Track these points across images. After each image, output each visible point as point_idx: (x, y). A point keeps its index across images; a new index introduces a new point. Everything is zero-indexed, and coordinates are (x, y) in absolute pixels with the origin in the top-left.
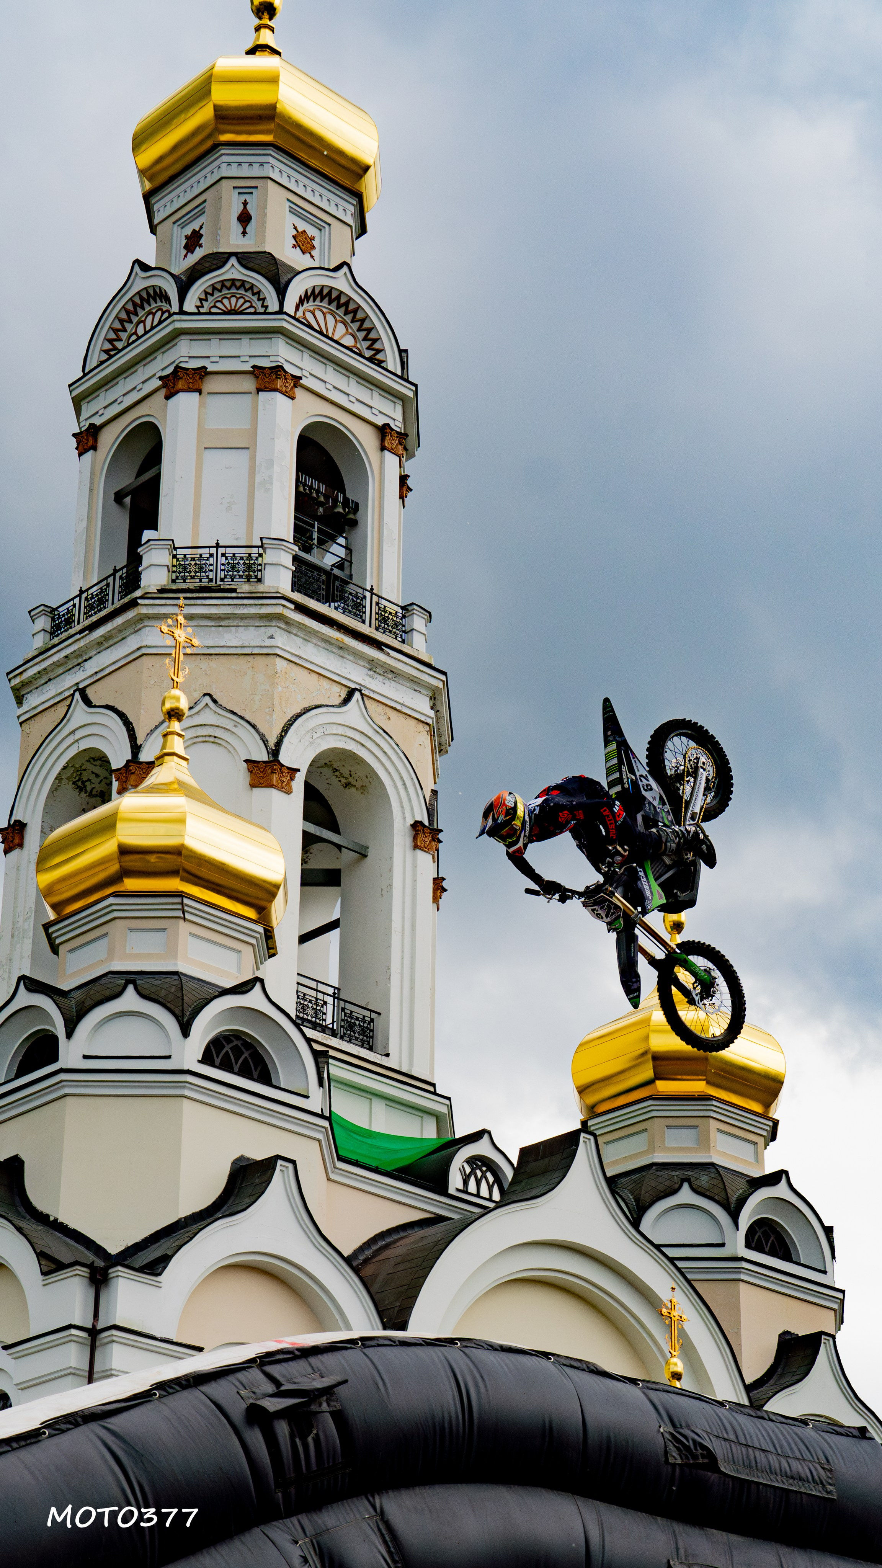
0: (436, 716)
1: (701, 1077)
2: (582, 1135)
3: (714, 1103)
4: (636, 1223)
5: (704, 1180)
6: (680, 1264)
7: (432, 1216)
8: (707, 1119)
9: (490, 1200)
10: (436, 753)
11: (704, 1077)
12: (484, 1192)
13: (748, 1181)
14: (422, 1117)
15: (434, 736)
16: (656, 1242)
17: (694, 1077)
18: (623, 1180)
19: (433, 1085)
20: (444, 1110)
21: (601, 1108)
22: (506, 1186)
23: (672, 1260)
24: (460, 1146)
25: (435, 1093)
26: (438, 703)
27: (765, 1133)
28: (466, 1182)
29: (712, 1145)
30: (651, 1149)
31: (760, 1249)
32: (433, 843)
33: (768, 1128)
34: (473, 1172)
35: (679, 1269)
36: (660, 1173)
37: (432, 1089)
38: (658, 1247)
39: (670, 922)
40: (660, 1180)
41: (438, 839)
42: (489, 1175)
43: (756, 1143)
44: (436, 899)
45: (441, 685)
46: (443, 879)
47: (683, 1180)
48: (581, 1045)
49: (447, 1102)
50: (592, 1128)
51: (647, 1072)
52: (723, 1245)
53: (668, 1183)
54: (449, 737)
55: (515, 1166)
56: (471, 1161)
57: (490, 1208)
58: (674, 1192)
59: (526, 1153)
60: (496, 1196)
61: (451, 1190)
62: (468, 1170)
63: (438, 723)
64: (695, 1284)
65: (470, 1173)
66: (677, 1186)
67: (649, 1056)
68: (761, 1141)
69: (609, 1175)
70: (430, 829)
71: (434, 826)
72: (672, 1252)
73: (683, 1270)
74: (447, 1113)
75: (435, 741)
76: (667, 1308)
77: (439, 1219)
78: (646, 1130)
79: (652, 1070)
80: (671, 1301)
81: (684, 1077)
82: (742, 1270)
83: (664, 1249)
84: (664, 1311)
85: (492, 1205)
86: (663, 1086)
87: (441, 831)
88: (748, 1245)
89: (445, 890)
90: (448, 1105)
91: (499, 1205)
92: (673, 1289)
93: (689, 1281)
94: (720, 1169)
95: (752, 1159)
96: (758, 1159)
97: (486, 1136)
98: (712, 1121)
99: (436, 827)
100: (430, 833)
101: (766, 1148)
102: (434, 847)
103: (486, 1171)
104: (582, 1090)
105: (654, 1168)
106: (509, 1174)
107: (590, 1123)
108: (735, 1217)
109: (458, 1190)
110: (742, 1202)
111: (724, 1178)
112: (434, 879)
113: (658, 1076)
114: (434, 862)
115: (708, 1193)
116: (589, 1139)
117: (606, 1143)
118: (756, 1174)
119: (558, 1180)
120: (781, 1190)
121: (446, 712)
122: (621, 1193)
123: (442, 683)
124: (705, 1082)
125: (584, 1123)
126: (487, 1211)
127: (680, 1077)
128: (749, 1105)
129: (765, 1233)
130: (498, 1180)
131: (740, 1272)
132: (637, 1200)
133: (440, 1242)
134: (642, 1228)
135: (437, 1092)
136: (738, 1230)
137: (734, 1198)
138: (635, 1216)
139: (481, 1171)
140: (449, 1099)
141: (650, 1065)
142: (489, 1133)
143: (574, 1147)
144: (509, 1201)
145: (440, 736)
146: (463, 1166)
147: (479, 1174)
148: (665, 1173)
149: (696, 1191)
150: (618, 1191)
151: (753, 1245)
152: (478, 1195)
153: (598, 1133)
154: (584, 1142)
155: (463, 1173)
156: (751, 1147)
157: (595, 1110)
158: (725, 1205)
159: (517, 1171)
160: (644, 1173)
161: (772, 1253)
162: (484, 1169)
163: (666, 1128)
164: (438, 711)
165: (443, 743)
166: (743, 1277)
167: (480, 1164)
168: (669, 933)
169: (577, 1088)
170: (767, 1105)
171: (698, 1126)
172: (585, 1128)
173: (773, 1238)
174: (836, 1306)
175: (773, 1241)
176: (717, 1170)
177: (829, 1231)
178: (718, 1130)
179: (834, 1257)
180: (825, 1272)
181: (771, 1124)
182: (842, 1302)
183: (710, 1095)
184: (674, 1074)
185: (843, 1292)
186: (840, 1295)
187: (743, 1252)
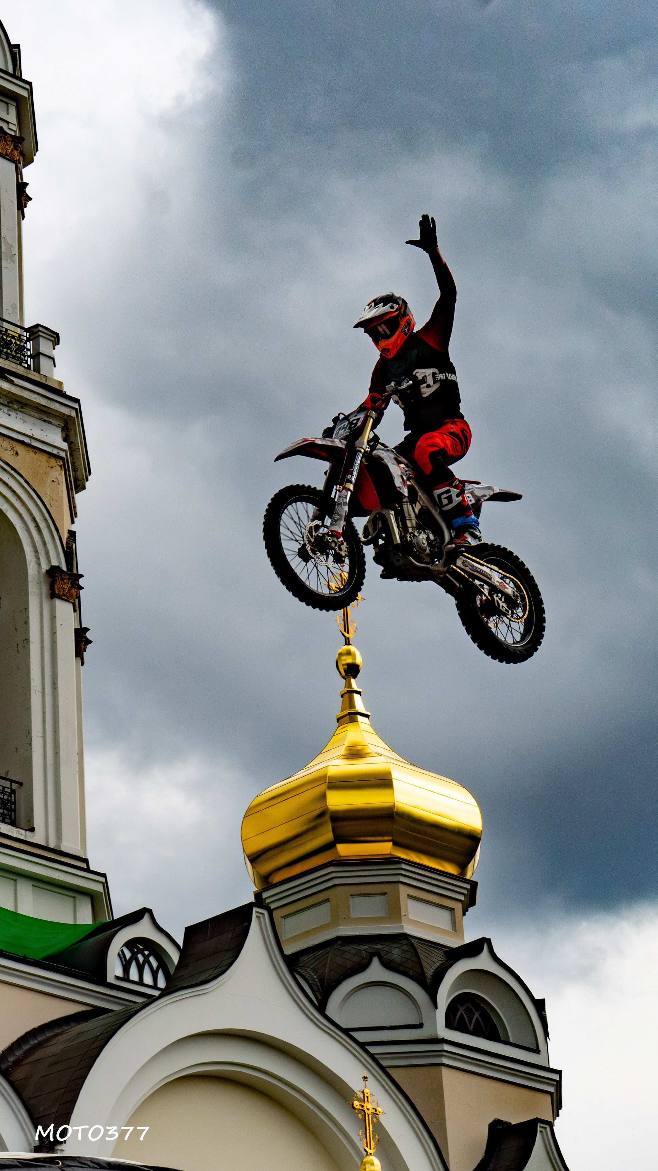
0: (70, 448)
1: (387, 838)
2: (255, 909)
3: (404, 866)
4: (321, 1008)
5: (396, 953)
6: (373, 1050)
7: (90, 1008)
8: (396, 885)
9: (155, 987)
10: (72, 489)
11: (391, 838)
12: (148, 979)
13: (446, 953)
14: (74, 897)
15: (69, 471)
16: (344, 1026)
17: (379, 838)
18: (305, 958)
19: (86, 861)
20: (99, 888)
21: (277, 878)
22: (172, 971)
23: (363, 1046)
24: (118, 928)
25: (88, 870)
26: (72, 433)
27: (462, 898)
28: (126, 968)
29: (403, 914)
30: (335, 921)
31: (463, 1029)
32: (73, 591)
33: (466, 892)
34: (134, 957)
35: (371, 1056)
36: (347, 948)
37: (84, 866)
38: (347, 1032)
39: (343, 665)
40: (347, 956)
41: (78, 585)
42: (152, 959)
43: (453, 909)
44: (79, 653)
45: (73, 414)
46: (87, 630)
47: (371, 955)
48: (249, 809)
49: (102, 879)
50: (267, 901)
51: (326, 835)
52: (420, 1026)
53: (356, 959)
54: (86, 471)
55: (182, 948)
56: (131, 944)
57: (155, 996)
58: (362, 967)
59: (191, 932)
60: (162, 983)
61: (110, 979)
62: (128, 955)
63: (72, 455)
64: (390, 1071)
65: (131, 959)
66: (366, 961)
67: (327, 817)
68: (458, 907)
69: (288, 951)
70: (69, 575)
71: (72, 570)
72: (362, 1037)
73: (376, 1056)
74: (102, 891)
75: (70, 476)
76: (359, 1100)
77: (97, 1012)
78: (328, 900)
79: (332, 832)
80: (363, 1092)
81: (368, 839)
82: (444, 1053)
83: (354, 1034)
84: (356, 1103)
85: (156, 993)
86: (344, 850)
87: (82, 576)
88: (449, 1025)
89: (90, 642)
90: (103, 883)
91: (165, 993)
92: (365, 1078)
93: (383, 1069)
94: (413, 940)
95: (448, 927)
96: (456, 928)
97: (147, 917)
98: (402, 887)
99: (75, 572)
100: (69, 579)
101: (464, 914)
102: (75, 594)
103: (149, 955)
104: (254, 859)
105: (339, 942)
106: (175, 956)
107: (265, 895)
108: (432, 992)
109: (117, 978)
110: (440, 975)
111: (418, 950)
112: (76, 630)
113: (339, 839)
114: (75, 611)
115: (401, 968)
116: (263, 914)
117: (285, 917)
118: (454, 943)
119: (229, 961)
120: (483, 962)
121: (81, 443)
122: (304, 973)
123: (74, 411)
124: (391, 843)
125: (258, 895)
126: (151, 1000)
127: (362, 839)
128: (442, 866)
129: (467, 1010)
130: (163, 964)
131: (442, 1056)
132: (321, 980)
133: (100, 1037)
134: (329, 1012)
135: (91, 868)
136: (436, 1008)
137: (429, 972)
138: (320, 998)
139: (143, 955)
140: (104, 875)
141: (329, 826)
142: (150, 912)
143: (246, 924)
144: (179, 987)
145: (75, 470)
146: (122, 951)
147: (141, 958)
148: (352, 949)
149: (388, 965)
150: (299, 970)
151: (455, 1024)
152: (141, 983)
153: (272, 906)
154: (257, 917)
155: (123, 959)
156: (447, 914)
157: (270, 880)
158: (421, 980)
159: (183, 952)
160: (328, 949)
161: (477, 1033)
162: (146, 953)
163: (351, 898)
164: (72, 443)
165: (80, 477)
166: (445, 1061)
167: (141, 947)
168: (344, 678)
169: (248, 857)
170: (463, 867)
171: (386, 893)
172: (259, 901)
173: (477, 1015)
174: (552, 1089)
175: (477, 1018)
176: (410, 941)
177: (540, 1005)
178: (409, 896)
179: (546, 1035)
180: (537, 1051)
181: (468, 886)
182: (558, 1085)
183: (399, 858)
184: (355, 836)
185: (559, 1072)
186: (556, 1077)
187: (443, 1032)
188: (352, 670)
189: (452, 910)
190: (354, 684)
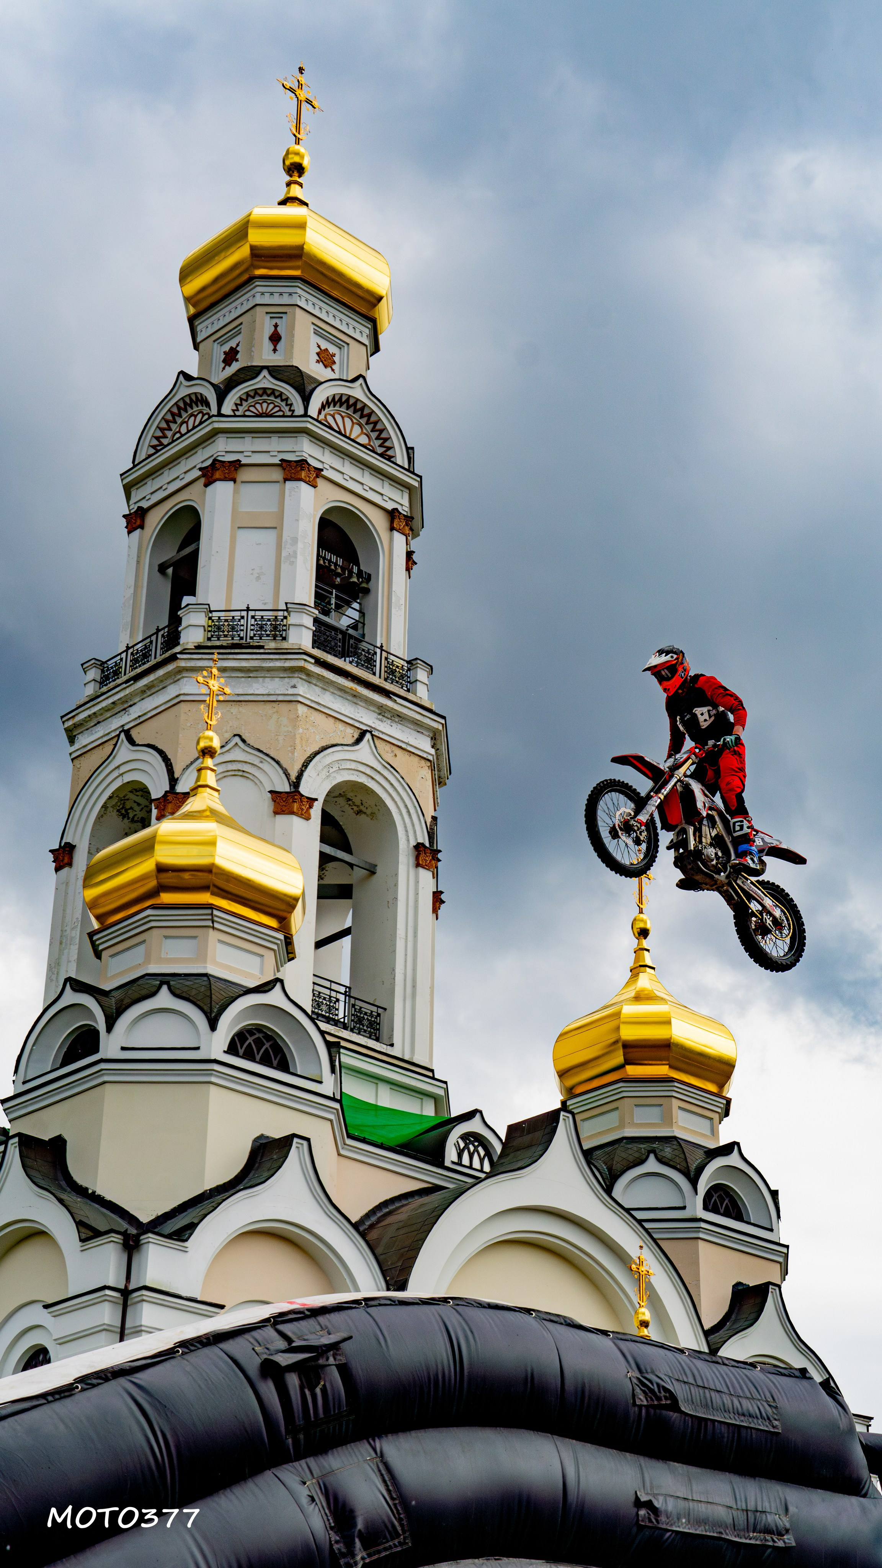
0: (436, 753)
1: (664, 1062)
2: (562, 1113)
3: (676, 1084)
4: (608, 1191)
5: (668, 1151)
6: (647, 1225)
7: (430, 1185)
8: (669, 1098)
9: (481, 1171)
10: (436, 785)
11: (668, 1062)
12: (476, 1164)
13: (705, 1152)
14: (422, 1099)
15: (435, 770)
16: (626, 1207)
17: (658, 1062)
18: (598, 1152)
19: (432, 1071)
20: (441, 1092)
21: (579, 1090)
22: (495, 1159)
23: (640, 1222)
24: (455, 1124)
25: (433, 1078)
26: (438, 742)
27: (719, 1110)
28: (460, 1156)
29: (674, 1121)
30: (622, 1125)
31: (715, 1211)
32: (433, 862)
33: (722, 1106)
34: (466, 1147)
35: (646, 1230)
36: (629, 1146)
37: (430, 1074)
38: (628, 1211)
39: (637, 928)
40: (630, 1152)
41: (437, 858)
42: (480, 1149)
44: (435, 910)
45: (440, 727)
46: (442, 892)
47: (649, 1152)
48: (561, 1035)
49: (444, 1086)
50: (570, 1108)
51: (619, 1059)
52: (684, 1208)
53: (637, 1155)
54: (447, 771)
55: (504, 1141)
56: (465, 1137)
57: (481, 1178)
58: (641, 1162)
59: (512, 1129)
60: (487, 1168)
61: (447, 1163)
62: (462, 1145)
63: (438, 759)
64: (660, 1242)
65: (464, 1148)
66: (644, 1157)
67: (620, 1045)
68: (716, 1117)
69: (585, 1148)
70: (431, 850)
71: (433, 847)
72: (639, 1215)
73: (650, 1230)
74: (444, 1095)
75: (435, 774)
76: (636, 1264)
77: (437, 1188)
78: (617, 1108)
79: (623, 1057)
80: (639, 1258)
81: (650, 1062)
82: (701, 1230)
83: (633, 1213)
84: (634, 1267)
85: (483, 1176)
86: (632, 1070)
87: (440, 851)
88: (706, 1208)
89: (444, 902)
90: (445, 1089)
91: (489, 1176)
92: (641, 1247)
93: (654, 1240)
94: (681, 1142)
95: (708, 1132)
96: (714, 1132)
97: (478, 1115)
98: (674, 1100)
99: (435, 848)
100: (430, 853)
101: (720, 1123)
102: (434, 865)
103: (478, 1146)
104: (562, 1074)
105: (625, 1141)
106: (498, 1148)
107: (569, 1103)
108: (694, 1182)
109: (453, 1163)
110: (700, 1170)
111: (685, 1149)
112: (434, 893)
113: (628, 1062)
114: (434, 878)
115: (671, 1163)
116: (568, 1117)
117: (583, 1120)
118: (712, 1146)
119: (541, 1153)
120: (733, 1160)
121: (445, 750)
122: (596, 1164)
123: (441, 726)
124: (668, 1066)
125: (564, 1103)
126: (479, 1181)
127: (646, 1062)
128: (706, 1086)
129: (720, 1197)
130: (488, 1154)
131: (699, 1232)
132: (610, 1169)
133: (437, 1209)
134: (615, 1194)
135: (436, 1077)
136: (697, 1195)
137: (693, 1167)
138: (608, 1184)
139: (474, 1145)
140: (446, 1083)
141: (621, 1052)
142: (481, 1112)
143: (555, 1124)
144: (499, 1172)
145: (439, 771)
146: (457, 1142)
147: (472, 1148)
148: (634, 1146)
149: (661, 1161)
150: (593, 1161)
151: (710, 1207)
152: (471, 1167)
153: (575, 1111)
154: (564, 1119)
155: (458, 1148)
156: (708, 1122)
157: (573, 1091)
158: (686, 1173)
159: (505, 1145)
160: (616, 1146)
161: (727, 1214)
162: (476, 1144)
163: (635, 1107)
164: (438, 749)
165: (442, 776)
166: (701, 1235)
167: (472, 1139)
168: (637, 938)
169: (557, 1073)
170: (721, 1086)
171: (662, 1105)
172: (564, 1106)
173: (727, 1201)
174: (781, 1260)
175: (727, 1203)
176: (678, 1142)
177: (774, 1194)
178: (680, 1108)
179: (779, 1217)
180: (771, 1230)
181: (725, 1102)
182: (786, 1256)
183: (673, 1078)
184: (641, 1060)
185: (787, 1247)
186: (784, 1250)
187: (701, 1213)
188: (644, 933)
189: (711, 1119)
190: (645, 943)
